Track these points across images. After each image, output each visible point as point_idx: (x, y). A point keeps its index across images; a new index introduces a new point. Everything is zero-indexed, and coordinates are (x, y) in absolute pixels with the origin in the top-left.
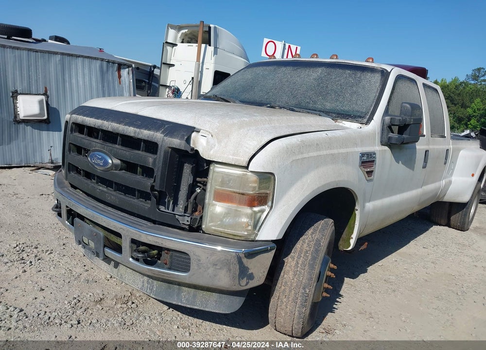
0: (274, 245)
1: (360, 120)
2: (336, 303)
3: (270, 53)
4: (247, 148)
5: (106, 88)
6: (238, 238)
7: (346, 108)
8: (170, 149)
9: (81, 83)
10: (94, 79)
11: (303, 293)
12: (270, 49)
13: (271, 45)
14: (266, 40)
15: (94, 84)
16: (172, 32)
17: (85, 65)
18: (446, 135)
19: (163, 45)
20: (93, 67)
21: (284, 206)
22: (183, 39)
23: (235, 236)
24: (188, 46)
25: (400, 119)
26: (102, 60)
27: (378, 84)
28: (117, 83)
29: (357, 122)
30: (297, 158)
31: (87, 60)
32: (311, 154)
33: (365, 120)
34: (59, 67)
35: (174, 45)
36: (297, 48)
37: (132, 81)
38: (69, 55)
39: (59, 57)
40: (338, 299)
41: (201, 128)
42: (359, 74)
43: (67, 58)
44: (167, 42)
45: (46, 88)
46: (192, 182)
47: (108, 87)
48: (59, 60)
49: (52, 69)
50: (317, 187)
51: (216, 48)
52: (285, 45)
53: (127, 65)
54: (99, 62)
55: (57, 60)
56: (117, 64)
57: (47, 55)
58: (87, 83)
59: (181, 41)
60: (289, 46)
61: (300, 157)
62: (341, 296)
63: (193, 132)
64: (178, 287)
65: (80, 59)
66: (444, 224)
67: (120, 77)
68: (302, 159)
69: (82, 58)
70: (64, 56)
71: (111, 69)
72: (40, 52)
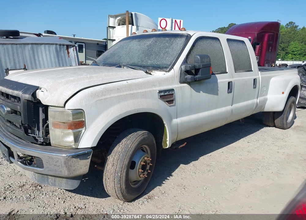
0: (91, 150)
1: (165, 69)
2: (165, 180)
3: (163, 26)
4: (65, 96)
5: (61, 61)
6: (67, 148)
7: (158, 63)
8: (26, 101)
9: (45, 59)
10: (52, 56)
11: (117, 176)
12: (163, 24)
13: (163, 21)
14: (160, 19)
15: (53, 59)
16: (112, 20)
17: (46, 49)
18: (253, 70)
19: (107, 28)
20: (51, 49)
21: (94, 127)
22: (119, 23)
23: (65, 147)
24: (122, 27)
25: (190, 66)
26: (56, 44)
27: (182, 45)
28: (67, 57)
29: (163, 71)
30: (101, 99)
31: (47, 46)
32: (113, 95)
33: (168, 69)
34: (31, 52)
35: (114, 27)
36: (180, 21)
37: (76, 54)
38: (36, 44)
39: (30, 46)
40: (168, 178)
41: (42, 87)
42: (173, 39)
43: (35, 46)
44: (109, 26)
45: (25, 65)
46: (44, 118)
47: (62, 60)
48: (30, 48)
49: (27, 53)
50: (119, 114)
51: (137, 26)
52: (172, 20)
53: (72, 46)
54: (54, 46)
55: (29, 48)
56: (65, 46)
57: (23, 45)
58: (49, 59)
59: (118, 25)
60: (176, 21)
61: (103, 97)
62: (171, 175)
63: (38, 89)
64: (46, 176)
65: (43, 46)
66: (272, 126)
67: (68, 53)
68: (104, 99)
69: (44, 45)
70: (33, 45)
71: (62, 49)
72: (19, 45)
